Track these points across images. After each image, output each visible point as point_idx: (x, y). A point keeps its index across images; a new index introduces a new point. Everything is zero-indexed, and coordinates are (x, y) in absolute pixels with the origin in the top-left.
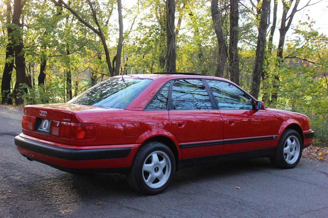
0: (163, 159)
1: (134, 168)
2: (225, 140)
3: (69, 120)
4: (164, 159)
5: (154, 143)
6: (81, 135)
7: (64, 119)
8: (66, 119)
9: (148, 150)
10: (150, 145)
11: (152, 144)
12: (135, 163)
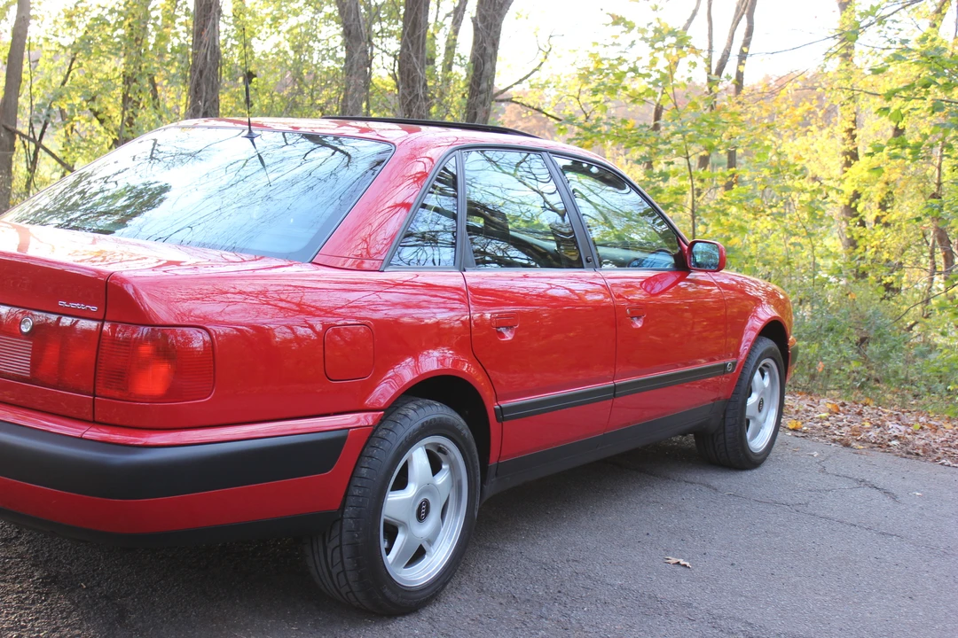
0: (441, 468)
1: (349, 511)
2: (618, 382)
3: (94, 308)
4: (444, 467)
5: (420, 407)
6: (153, 381)
7: (62, 303)
8: (72, 305)
9: (402, 439)
10: (406, 416)
11: (415, 410)
12: (356, 492)
